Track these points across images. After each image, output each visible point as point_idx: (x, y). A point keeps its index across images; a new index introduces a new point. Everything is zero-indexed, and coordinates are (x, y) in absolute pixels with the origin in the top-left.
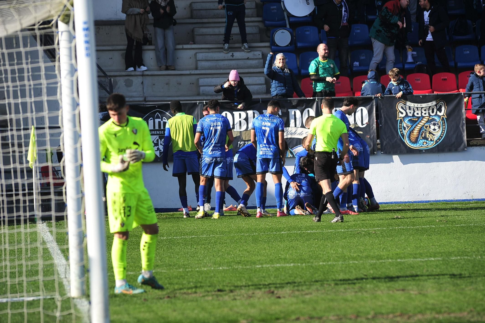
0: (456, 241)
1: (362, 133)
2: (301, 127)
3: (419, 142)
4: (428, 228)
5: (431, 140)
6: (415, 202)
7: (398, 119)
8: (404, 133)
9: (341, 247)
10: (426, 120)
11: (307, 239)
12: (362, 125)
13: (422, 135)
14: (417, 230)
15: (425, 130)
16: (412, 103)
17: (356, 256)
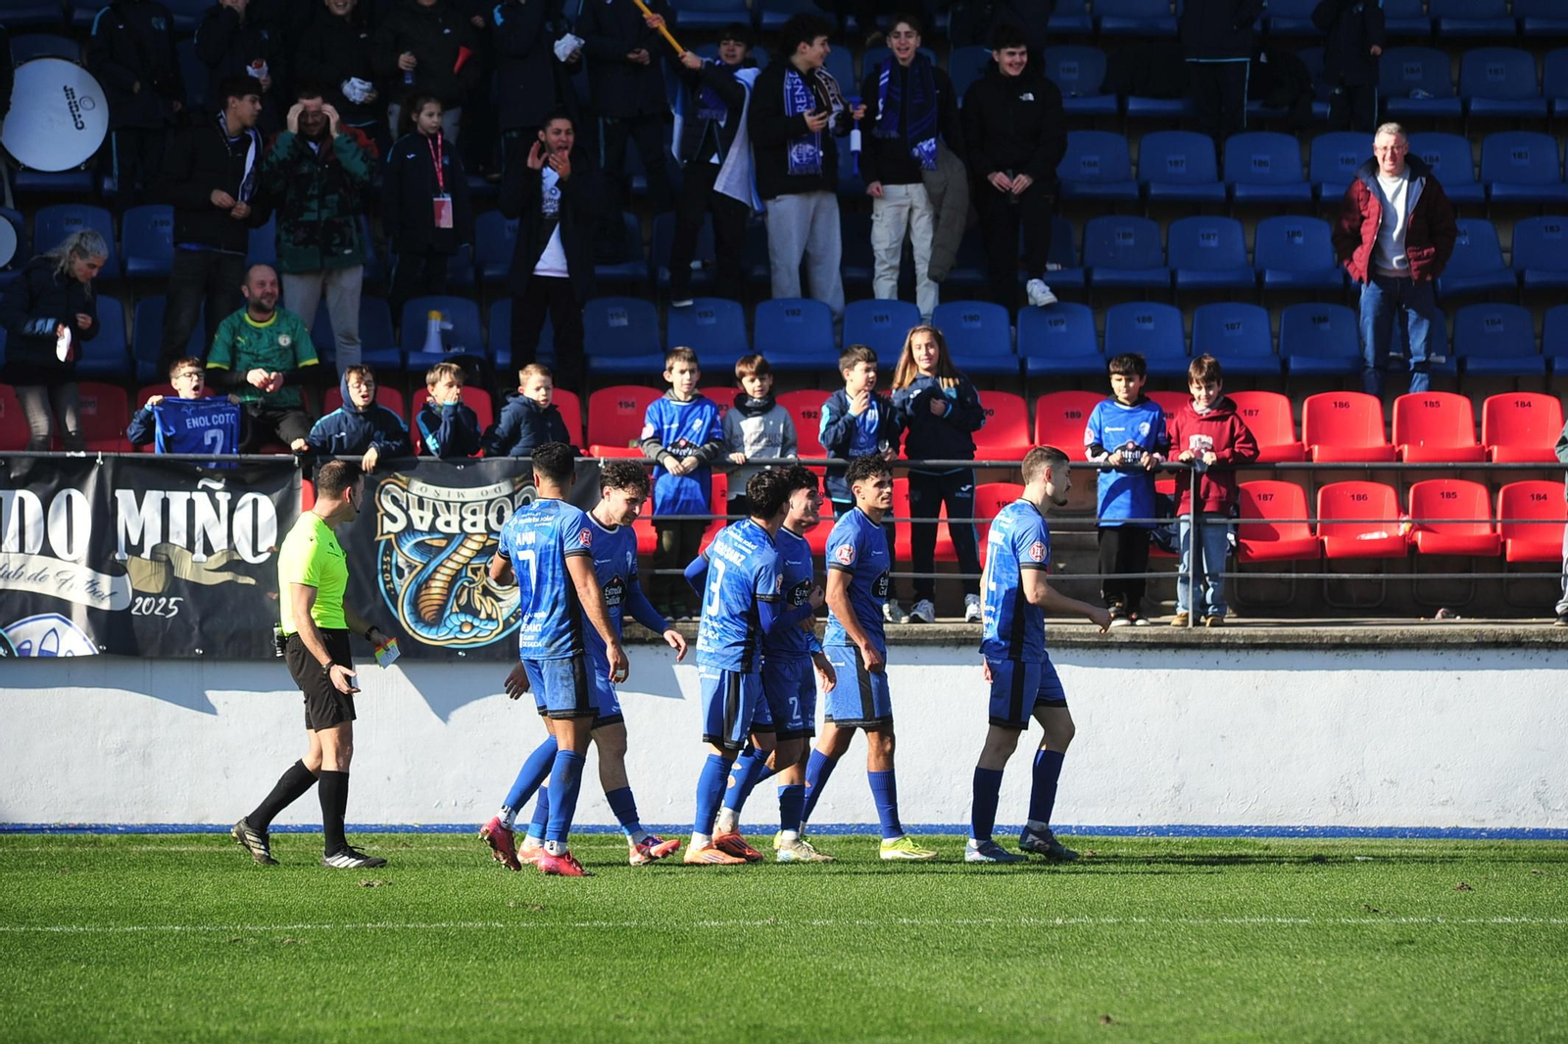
0: (582, 985)
1: (252, 581)
2: (40, 554)
3: (448, 623)
4: (481, 929)
5: (489, 618)
6: (425, 829)
7: (378, 538)
8: (398, 589)
9: (171, 994)
10: (476, 546)
11: (49, 958)
12: (255, 556)
13: (458, 597)
14: (443, 936)
15: (470, 583)
16: (430, 487)
17: (228, 1032)
